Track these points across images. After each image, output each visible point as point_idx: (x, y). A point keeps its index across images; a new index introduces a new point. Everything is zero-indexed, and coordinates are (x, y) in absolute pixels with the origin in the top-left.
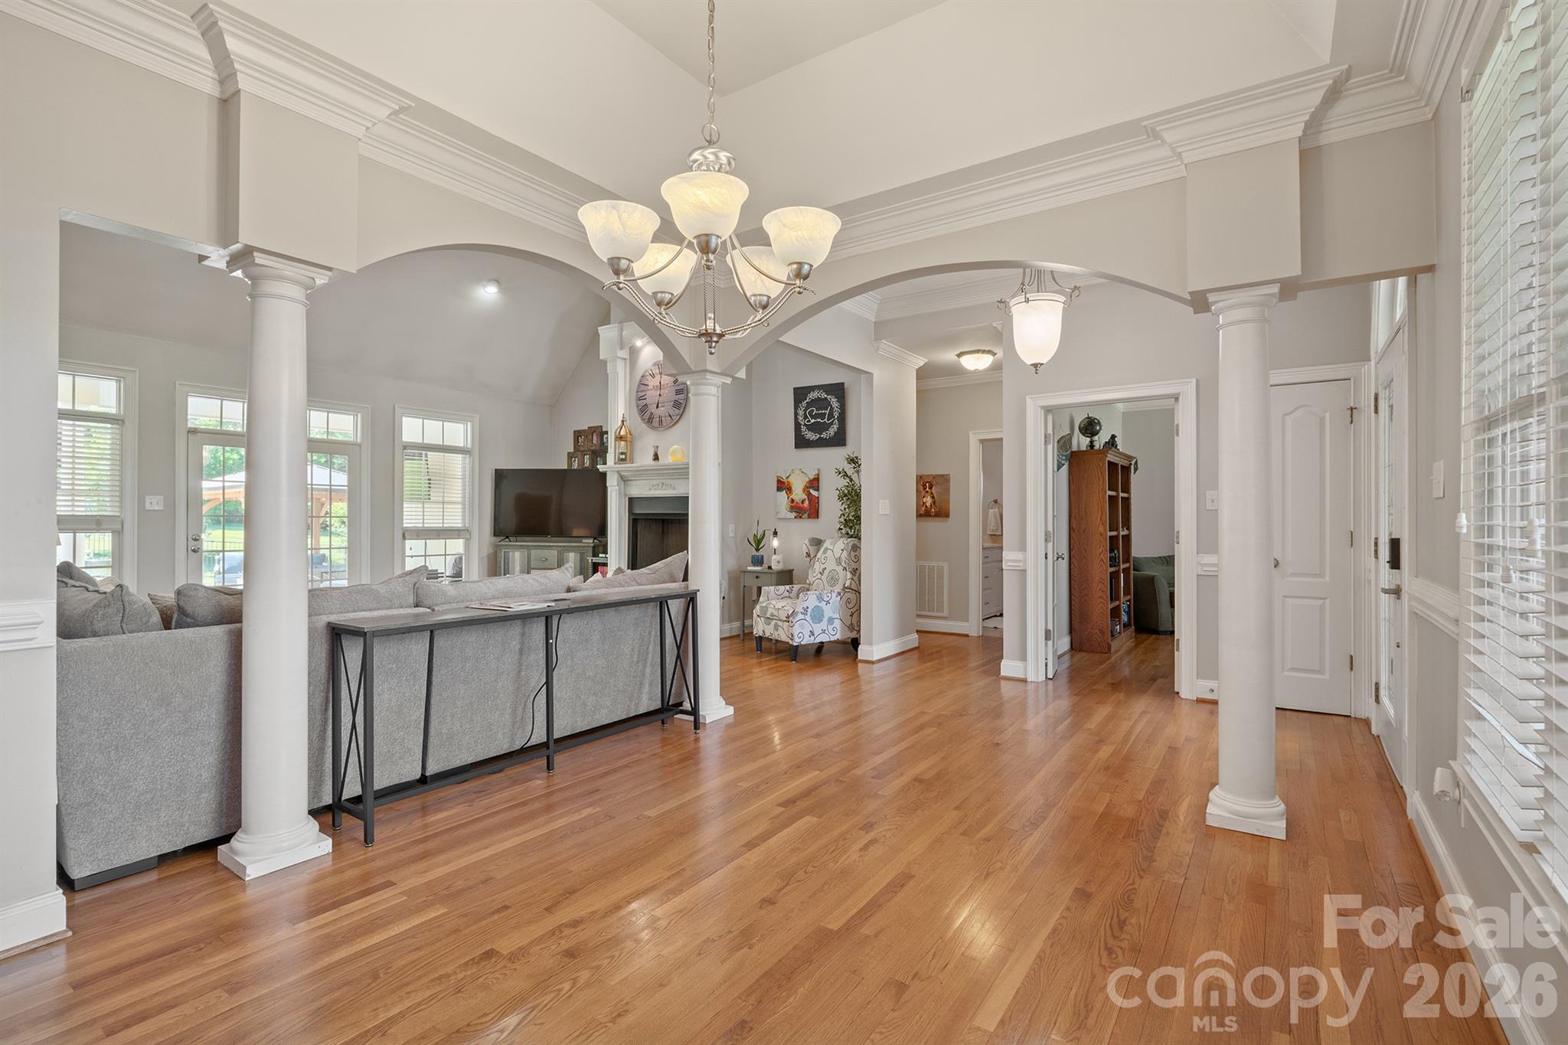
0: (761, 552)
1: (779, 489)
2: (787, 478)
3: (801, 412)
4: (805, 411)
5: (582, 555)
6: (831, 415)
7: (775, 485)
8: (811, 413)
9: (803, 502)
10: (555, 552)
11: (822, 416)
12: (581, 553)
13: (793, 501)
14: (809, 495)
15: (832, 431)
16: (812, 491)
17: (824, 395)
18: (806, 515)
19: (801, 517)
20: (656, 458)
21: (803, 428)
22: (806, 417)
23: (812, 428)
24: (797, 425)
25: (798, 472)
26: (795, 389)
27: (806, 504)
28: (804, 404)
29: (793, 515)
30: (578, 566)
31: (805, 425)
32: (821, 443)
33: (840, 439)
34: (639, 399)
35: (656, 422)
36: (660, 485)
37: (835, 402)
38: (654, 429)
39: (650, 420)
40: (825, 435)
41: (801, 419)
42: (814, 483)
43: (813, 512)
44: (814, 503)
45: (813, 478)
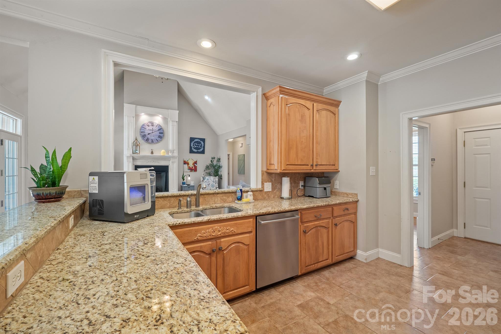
0: (184, 181)
1: (184, 164)
2: (187, 161)
3: (192, 144)
4: (194, 144)
6: (201, 146)
7: (183, 163)
8: (195, 145)
9: (192, 167)
11: (199, 146)
13: (189, 167)
14: (194, 165)
15: (201, 150)
17: (199, 141)
18: (194, 171)
21: (193, 148)
22: (193, 145)
23: (195, 148)
24: (191, 147)
25: (191, 159)
26: (190, 138)
27: (194, 168)
28: (193, 142)
29: (189, 171)
32: (198, 153)
33: (203, 152)
34: (142, 132)
35: (150, 141)
36: (152, 162)
37: (202, 143)
38: (149, 143)
39: (147, 140)
40: (199, 151)
41: (192, 146)
42: (196, 163)
43: (195, 170)
44: (196, 168)
45: (195, 161)
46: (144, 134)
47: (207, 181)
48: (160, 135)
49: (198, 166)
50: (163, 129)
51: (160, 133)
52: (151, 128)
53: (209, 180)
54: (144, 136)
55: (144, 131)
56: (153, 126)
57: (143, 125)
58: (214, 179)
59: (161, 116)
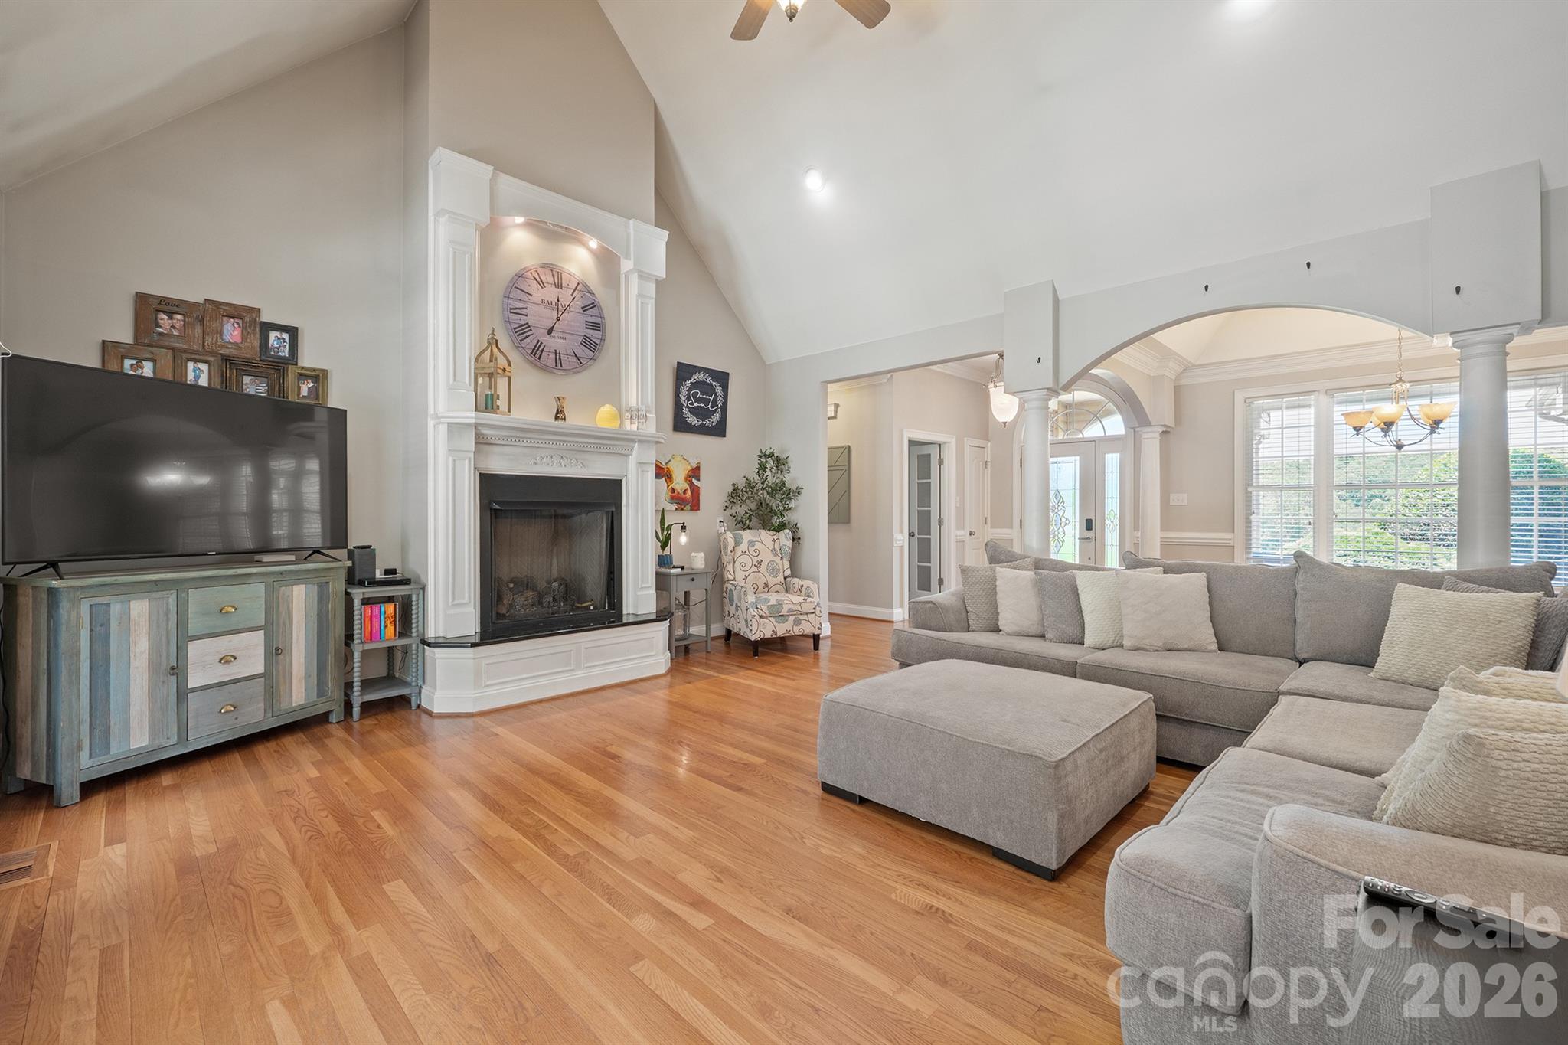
0: (665, 552)
2: (667, 463)
3: (684, 392)
4: (689, 391)
5: (322, 587)
6: (714, 403)
8: (695, 395)
9: (685, 492)
10: (260, 589)
11: (706, 402)
12: (320, 585)
13: (673, 490)
14: (691, 484)
15: (715, 419)
16: (694, 481)
17: (709, 380)
18: (688, 507)
19: (682, 509)
20: (559, 415)
21: (685, 410)
22: (688, 398)
23: (695, 412)
24: (678, 406)
25: (679, 458)
26: (678, 364)
27: (689, 493)
28: (688, 383)
29: (674, 506)
30: (314, 613)
31: (687, 407)
32: (702, 431)
33: (719, 430)
34: (512, 311)
35: (548, 359)
36: (556, 459)
37: (718, 389)
38: (545, 369)
39: (537, 351)
40: (706, 422)
41: (683, 399)
42: (695, 473)
43: (695, 506)
44: (695, 491)
45: (694, 466)
46: (524, 320)
47: (752, 549)
48: (590, 333)
49: (703, 484)
50: (600, 309)
51: (590, 325)
52: (550, 293)
53: (758, 545)
54: (522, 331)
55: (521, 305)
56: (559, 286)
57: (519, 276)
58: (774, 541)
59: (593, 244)
